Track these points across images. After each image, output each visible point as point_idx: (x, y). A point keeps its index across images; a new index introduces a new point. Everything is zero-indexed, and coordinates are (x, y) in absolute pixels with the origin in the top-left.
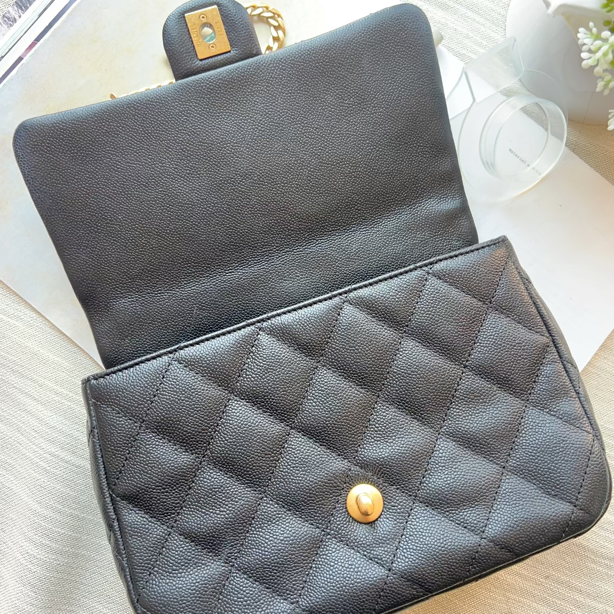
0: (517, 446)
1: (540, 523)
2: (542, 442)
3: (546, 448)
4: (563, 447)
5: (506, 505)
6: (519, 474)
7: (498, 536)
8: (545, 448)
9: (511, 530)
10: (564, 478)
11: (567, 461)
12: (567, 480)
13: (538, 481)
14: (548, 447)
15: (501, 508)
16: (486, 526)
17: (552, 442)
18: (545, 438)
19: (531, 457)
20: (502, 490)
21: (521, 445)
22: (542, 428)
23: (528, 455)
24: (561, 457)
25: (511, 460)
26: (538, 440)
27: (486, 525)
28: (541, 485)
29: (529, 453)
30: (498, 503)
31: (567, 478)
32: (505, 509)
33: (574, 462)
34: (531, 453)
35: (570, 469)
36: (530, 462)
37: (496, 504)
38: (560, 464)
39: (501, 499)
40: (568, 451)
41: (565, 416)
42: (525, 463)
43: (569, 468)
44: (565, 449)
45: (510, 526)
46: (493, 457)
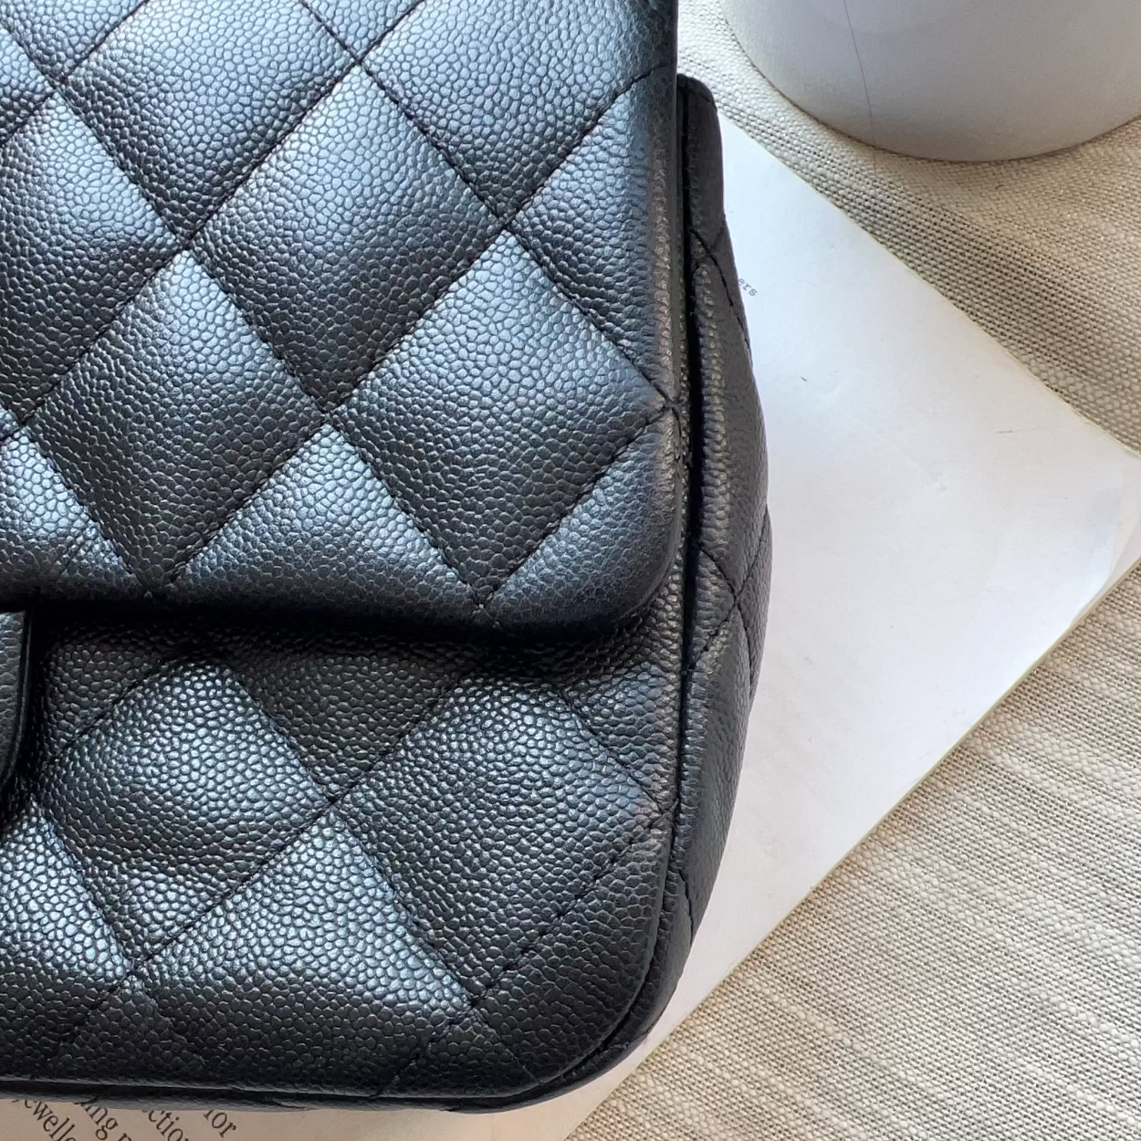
0: (407, 749)
1: (330, 1005)
2: (478, 764)
3: (483, 785)
4: (533, 804)
5: (267, 907)
6: (365, 836)
7: (181, 985)
8: (479, 785)
9: (228, 986)
10: (486, 899)
11: (523, 851)
12: (493, 909)
13: (409, 881)
14: (490, 784)
15: (247, 910)
16: (166, 944)
17: (512, 774)
18: (498, 754)
19: (426, 798)
20: (286, 861)
21: (419, 751)
22: (507, 721)
23: (418, 789)
24: (509, 832)
25: (365, 786)
26: (473, 752)
27: (171, 941)
28: (410, 895)
29: (426, 786)
30: (249, 893)
31: (494, 903)
32: (257, 917)
33: (542, 862)
34: (432, 784)
35: (517, 881)
36: (414, 810)
37: (243, 893)
38: (498, 852)
39: (265, 885)
40: (543, 821)
41: (599, 713)
42: (400, 808)
43: (518, 874)
44: (539, 811)
45: (233, 973)
46: (318, 757)
